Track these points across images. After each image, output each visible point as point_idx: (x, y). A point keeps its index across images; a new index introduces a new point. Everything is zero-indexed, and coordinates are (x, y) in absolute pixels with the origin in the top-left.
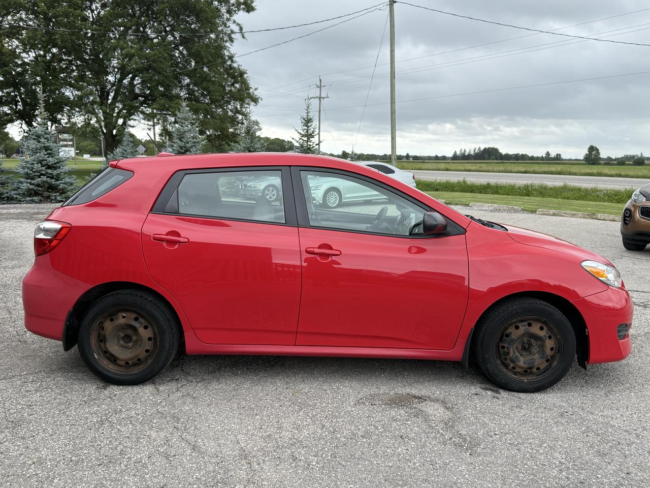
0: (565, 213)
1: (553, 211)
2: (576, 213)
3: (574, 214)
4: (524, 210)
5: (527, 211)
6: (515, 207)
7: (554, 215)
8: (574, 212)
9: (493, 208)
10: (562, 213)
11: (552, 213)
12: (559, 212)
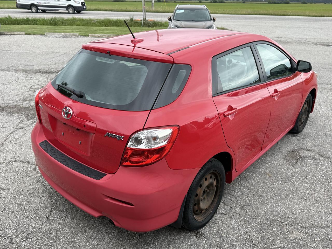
0: (104, 36)
1: (98, 35)
2: (110, 35)
3: (109, 36)
4: (81, 35)
5: (82, 35)
6: (74, 34)
7: (99, 37)
8: (108, 35)
9: (61, 35)
10: (102, 35)
11: (97, 36)
12: (101, 35)
